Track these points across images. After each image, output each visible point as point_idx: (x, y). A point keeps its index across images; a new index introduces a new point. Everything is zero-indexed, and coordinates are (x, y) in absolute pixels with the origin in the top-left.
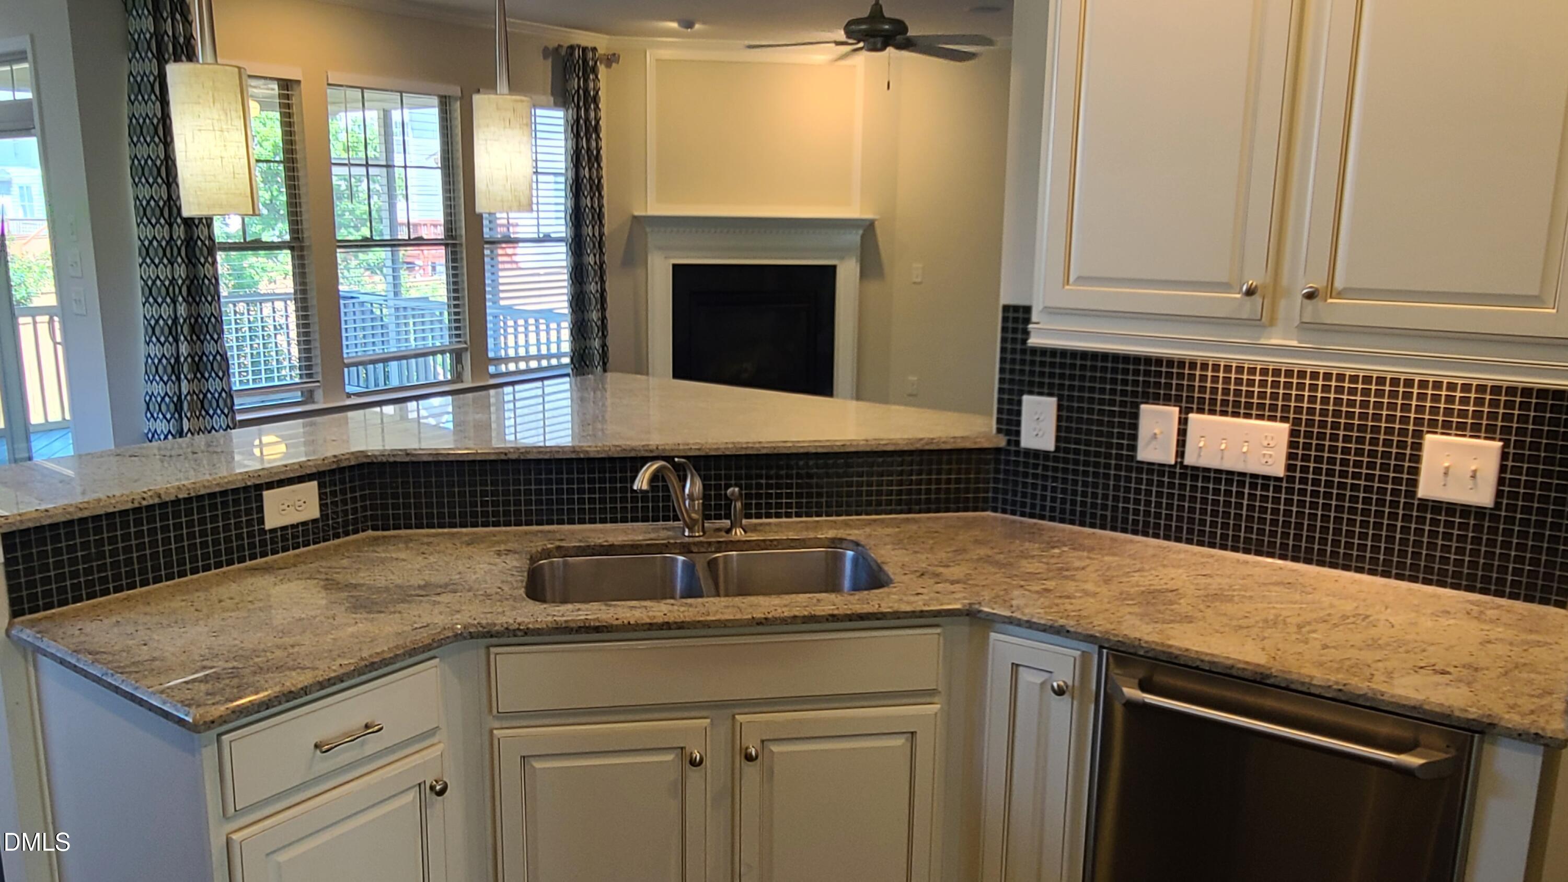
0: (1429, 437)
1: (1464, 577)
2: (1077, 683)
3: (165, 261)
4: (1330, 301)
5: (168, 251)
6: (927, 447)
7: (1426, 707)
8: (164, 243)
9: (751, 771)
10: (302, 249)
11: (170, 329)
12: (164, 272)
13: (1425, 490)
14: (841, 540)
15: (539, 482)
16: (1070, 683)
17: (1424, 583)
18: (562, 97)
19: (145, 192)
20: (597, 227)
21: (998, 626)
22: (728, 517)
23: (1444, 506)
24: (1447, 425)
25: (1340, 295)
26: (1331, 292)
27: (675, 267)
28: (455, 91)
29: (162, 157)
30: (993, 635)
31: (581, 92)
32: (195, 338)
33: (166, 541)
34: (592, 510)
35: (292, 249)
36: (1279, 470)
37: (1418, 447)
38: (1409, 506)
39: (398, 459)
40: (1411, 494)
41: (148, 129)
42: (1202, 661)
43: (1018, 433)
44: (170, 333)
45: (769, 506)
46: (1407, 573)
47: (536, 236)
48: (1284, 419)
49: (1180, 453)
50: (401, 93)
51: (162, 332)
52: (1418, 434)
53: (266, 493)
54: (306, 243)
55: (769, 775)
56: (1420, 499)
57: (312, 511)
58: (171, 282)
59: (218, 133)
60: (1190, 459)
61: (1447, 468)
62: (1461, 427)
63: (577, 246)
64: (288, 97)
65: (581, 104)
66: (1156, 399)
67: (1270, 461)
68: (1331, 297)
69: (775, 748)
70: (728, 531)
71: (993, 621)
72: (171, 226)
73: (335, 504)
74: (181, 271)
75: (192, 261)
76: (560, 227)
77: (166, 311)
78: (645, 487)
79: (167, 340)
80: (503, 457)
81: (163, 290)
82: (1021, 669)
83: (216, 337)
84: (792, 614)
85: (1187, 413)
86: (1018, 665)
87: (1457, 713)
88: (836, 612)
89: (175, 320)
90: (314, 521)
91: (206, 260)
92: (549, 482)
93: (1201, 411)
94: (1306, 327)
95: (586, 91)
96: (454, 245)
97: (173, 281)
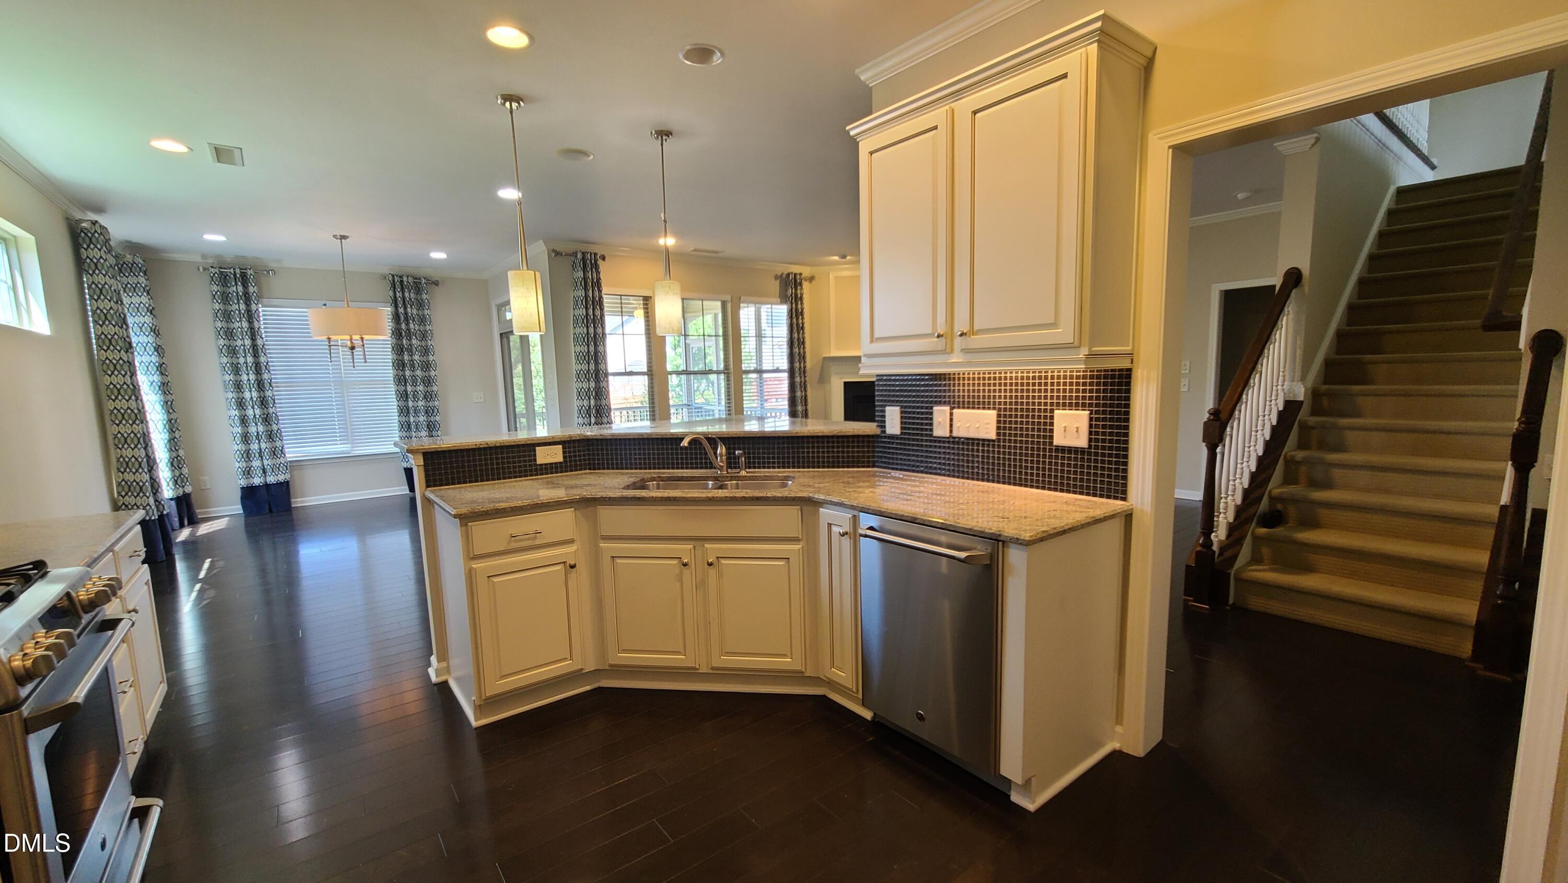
0: (1056, 412)
1: (1085, 488)
2: (851, 531)
3: (586, 380)
4: (972, 337)
5: (587, 375)
6: (839, 434)
7: (975, 529)
8: (585, 372)
9: (712, 571)
10: (652, 375)
11: (587, 411)
12: (585, 385)
13: (1058, 440)
14: (789, 477)
15: (658, 449)
16: (848, 531)
17: (1060, 492)
18: (784, 299)
19: (578, 349)
20: (802, 364)
21: (825, 505)
22: (739, 468)
23: (1066, 449)
24: (1064, 404)
25: (976, 334)
26: (972, 332)
27: (845, 383)
28: (728, 298)
29: (586, 333)
30: (821, 509)
31: (793, 295)
32: (598, 415)
33: (492, 464)
34: (682, 463)
35: (648, 375)
36: (993, 436)
37: (1052, 417)
38: (1051, 450)
39: (597, 437)
40: (1051, 443)
41: (580, 321)
42: (892, 514)
43: (885, 427)
44: (587, 413)
45: (764, 463)
46: (1065, 488)
47: (772, 368)
48: (994, 409)
49: (951, 431)
50: (702, 300)
51: (584, 413)
52: (1052, 411)
53: (537, 448)
54: (654, 373)
55: (720, 575)
56: (1056, 446)
57: (559, 458)
58: (588, 390)
59: (525, 298)
60: (955, 434)
61: (1065, 427)
62: (1071, 405)
63: (792, 372)
64: (647, 304)
65: (793, 301)
66: (939, 403)
67: (989, 431)
68: (973, 335)
69: (723, 561)
70: (739, 472)
71: (824, 503)
72: (589, 364)
73: (570, 457)
74: (593, 385)
75: (597, 380)
76: (784, 364)
77: (586, 403)
78: (686, 445)
79: (586, 416)
80: (641, 437)
81: (585, 393)
82: (832, 526)
83: (607, 415)
84: (725, 496)
85: (953, 409)
86: (831, 524)
87: (987, 531)
88: (746, 496)
89: (590, 407)
90: (561, 463)
91: (604, 379)
92: (663, 449)
93: (959, 408)
94: (966, 351)
95: (796, 295)
96: (728, 373)
97: (589, 389)
